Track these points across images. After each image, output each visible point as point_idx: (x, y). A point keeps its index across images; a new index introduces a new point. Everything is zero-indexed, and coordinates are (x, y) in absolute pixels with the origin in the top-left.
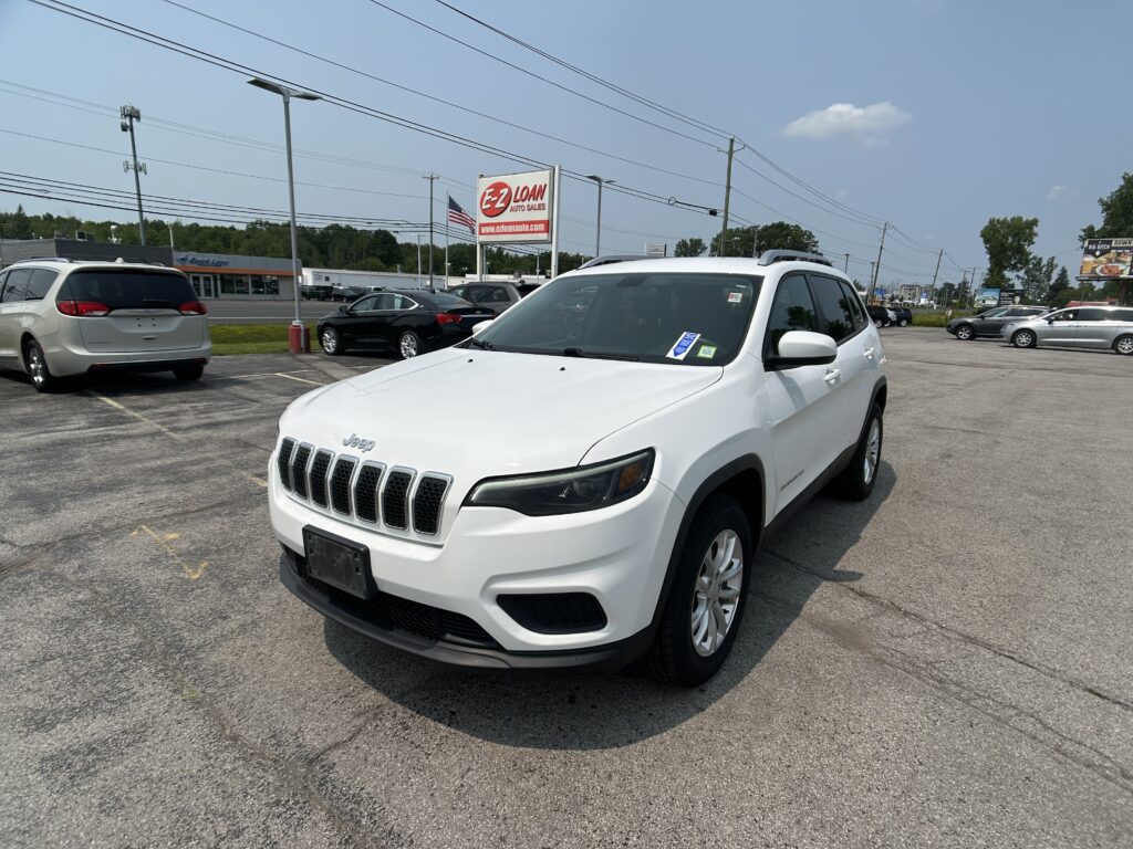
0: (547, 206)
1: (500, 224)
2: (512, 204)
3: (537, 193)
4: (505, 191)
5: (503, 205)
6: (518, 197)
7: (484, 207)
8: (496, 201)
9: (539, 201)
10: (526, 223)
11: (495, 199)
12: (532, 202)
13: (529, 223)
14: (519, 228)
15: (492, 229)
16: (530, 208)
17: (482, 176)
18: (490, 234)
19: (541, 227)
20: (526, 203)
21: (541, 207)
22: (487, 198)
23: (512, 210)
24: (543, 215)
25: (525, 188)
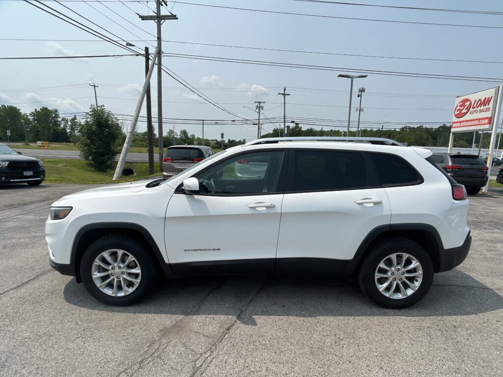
0: (491, 109)
1: (463, 122)
2: (471, 110)
3: (486, 102)
4: (468, 103)
5: (466, 111)
6: (475, 106)
7: (456, 113)
8: (463, 109)
9: (487, 106)
10: (477, 120)
11: (462, 108)
12: (483, 107)
13: (479, 120)
14: (472, 123)
15: (458, 125)
16: (481, 111)
17: (458, 97)
18: (457, 127)
19: (486, 121)
20: (479, 108)
21: (488, 110)
22: (458, 108)
23: (470, 113)
24: (488, 114)
25: (480, 100)
